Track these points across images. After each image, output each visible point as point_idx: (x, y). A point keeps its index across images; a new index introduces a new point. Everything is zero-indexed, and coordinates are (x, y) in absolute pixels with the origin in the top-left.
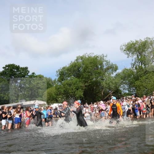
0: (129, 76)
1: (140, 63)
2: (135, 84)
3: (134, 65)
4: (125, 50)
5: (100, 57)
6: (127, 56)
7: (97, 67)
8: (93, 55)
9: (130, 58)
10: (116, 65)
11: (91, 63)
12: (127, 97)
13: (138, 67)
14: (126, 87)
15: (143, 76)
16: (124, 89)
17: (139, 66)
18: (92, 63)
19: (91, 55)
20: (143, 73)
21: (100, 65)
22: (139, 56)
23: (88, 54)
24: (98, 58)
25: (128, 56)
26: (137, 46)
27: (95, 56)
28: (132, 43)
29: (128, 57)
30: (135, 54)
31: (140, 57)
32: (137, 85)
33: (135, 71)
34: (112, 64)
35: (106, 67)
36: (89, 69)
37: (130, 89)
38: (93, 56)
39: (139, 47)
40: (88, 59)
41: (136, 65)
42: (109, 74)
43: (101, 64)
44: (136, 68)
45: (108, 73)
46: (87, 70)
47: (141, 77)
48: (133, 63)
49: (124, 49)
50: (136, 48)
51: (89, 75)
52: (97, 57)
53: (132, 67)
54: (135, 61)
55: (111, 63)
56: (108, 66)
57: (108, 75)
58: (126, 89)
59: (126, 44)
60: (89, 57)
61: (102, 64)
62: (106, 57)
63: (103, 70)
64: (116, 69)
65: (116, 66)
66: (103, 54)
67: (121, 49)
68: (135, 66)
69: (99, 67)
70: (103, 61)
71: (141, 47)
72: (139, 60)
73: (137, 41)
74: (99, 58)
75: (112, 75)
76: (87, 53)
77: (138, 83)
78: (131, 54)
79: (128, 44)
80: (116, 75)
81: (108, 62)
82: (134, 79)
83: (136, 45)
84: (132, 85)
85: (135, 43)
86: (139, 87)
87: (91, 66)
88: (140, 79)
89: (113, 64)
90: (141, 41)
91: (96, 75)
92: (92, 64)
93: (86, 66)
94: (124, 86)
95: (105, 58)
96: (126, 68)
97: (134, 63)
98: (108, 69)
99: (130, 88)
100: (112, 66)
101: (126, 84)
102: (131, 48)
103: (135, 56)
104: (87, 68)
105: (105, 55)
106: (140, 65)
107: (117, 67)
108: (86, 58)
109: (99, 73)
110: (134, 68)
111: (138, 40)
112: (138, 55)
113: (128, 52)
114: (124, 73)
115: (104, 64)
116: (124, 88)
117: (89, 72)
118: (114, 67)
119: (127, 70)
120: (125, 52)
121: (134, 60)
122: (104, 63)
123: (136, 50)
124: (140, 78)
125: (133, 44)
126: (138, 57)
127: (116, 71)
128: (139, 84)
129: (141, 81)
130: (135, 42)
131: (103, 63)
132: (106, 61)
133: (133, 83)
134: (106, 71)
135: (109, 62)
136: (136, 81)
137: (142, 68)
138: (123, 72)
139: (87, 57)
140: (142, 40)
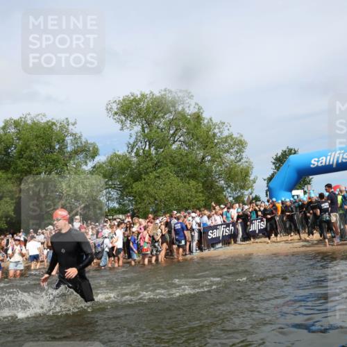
0: (122, 170)
1: (147, 143)
2: (132, 188)
3: (133, 148)
4: (116, 113)
5: (58, 125)
6: (119, 126)
7: (52, 147)
8: (44, 118)
9: (126, 131)
10: (94, 145)
11: (37, 137)
12: (115, 217)
13: (141, 151)
14: (114, 194)
15: (151, 172)
16: (108, 201)
17: (144, 150)
18: (41, 137)
19: (39, 118)
20: (150, 165)
21: (58, 142)
22: (146, 129)
23: (33, 115)
24: (54, 127)
25: (122, 127)
26: (143, 105)
27: (48, 122)
28: (132, 98)
29: (122, 129)
30: (137, 123)
31: (147, 131)
32: (136, 192)
33: (135, 159)
34: (86, 142)
35: (73, 147)
36: (31, 151)
37: (123, 199)
38: (44, 120)
39: (148, 108)
40: (32, 128)
41: (137, 147)
42: (79, 165)
43: (62, 141)
44: (137, 155)
45: (76, 161)
46: (27, 154)
47: (147, 173)
48: (132, 143)
49: (116, 110)
50: (140, 109)
51: (30, 166)
52: (53, 124)
53: (130, 151)
54: (136, 139)
55: (83, 140)
56: (78, 147)
57: (74, 166)
58: (112, 200)
59: (121, 99)
60: (34, 123)
61: (64, 140)
62: (73, 125)
63: (66, 154)
64: (95, 153)
65: (94, 147)
66: (67, 119)
67: (109, 110)
68: (135, 150)
69: (57, 147)
70: (66, 134)
71: (151, 109)
72: (145, 136)
73: (143, 95)
74: (56, 126)
75: (84, 167)
76: (29, 114)
77: (138, 187)
78: (129, 122)
79: (124, 100)
80: (94, 167)
81: (76, 138)
82: (132, 177)
83: (142, 103)
84: (127, 190)
85: (140, 100)
86: (141, 195)
87: (37, 145)
88: (145, 179)
89: (89, 142)
90: (153, 95)
91: (47, 167)
92: (40, 140)
93: (26, 144)
94: (110, 193)
95: (71, 127)
96: (117, 152)
97: (134, 143)
98: (76, 152)
99: (122, 197)
100: (85, 146)
101: (114, 188)
102: (130, 109)
103: (138, 128)
104: (26, 149)
105: (71, 121)
106: (147, 148)
107: (97, 149)
108: (27, 125)
109: (54, 160)
110: (133, 154)
111: (147, 92)
112: (143, 125)
113: (124, 118)
114: (111, 163)
115: (69, 141)
116: (109, 197)
117: (31, 158)
118: (91, 149)
119: (118, 156)
120: (116, 116)
121: (134, 137)
122: (69, 139)
123: (140, 114)
124: (143, 176)
125: (134, 100)
126: (144, 131)
127: (93, 157)
128: (142, 188)
129: (145, 184)
130: (139, 96)
131: (67, 138)
132: (72, 135)
133: (129, 187)
134: (70, 158)
135: (80, 137)
136: (135, 181)
137: (150, 154)
138: (110, 161)
139: (29, 122)
140: (154, 92)
